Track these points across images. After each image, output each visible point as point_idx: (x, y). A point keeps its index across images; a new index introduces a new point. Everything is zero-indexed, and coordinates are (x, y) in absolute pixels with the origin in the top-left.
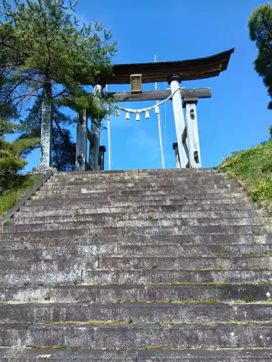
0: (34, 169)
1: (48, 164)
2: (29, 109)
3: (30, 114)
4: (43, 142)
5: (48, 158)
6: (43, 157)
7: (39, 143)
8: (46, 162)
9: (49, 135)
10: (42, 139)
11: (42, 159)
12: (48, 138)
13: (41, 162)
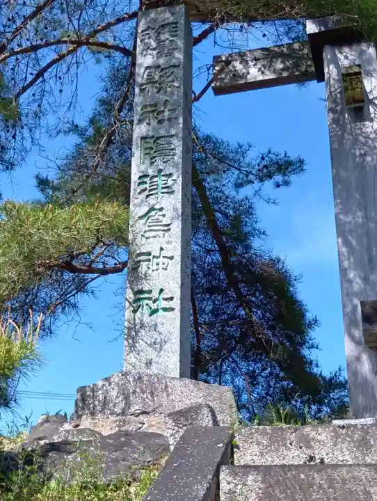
0: (85, 401)
1: (170, 360)
2: (75, 128)
3: (79, 152)
4: (140, 226)
5: (170, 324)
6: (143, 315)
7: (120, 236)
8: (158, 346)
9: (178, 188)
10: (137, 208)
11: (133, 333)
12: (172, 204)
13: (132, 347)
